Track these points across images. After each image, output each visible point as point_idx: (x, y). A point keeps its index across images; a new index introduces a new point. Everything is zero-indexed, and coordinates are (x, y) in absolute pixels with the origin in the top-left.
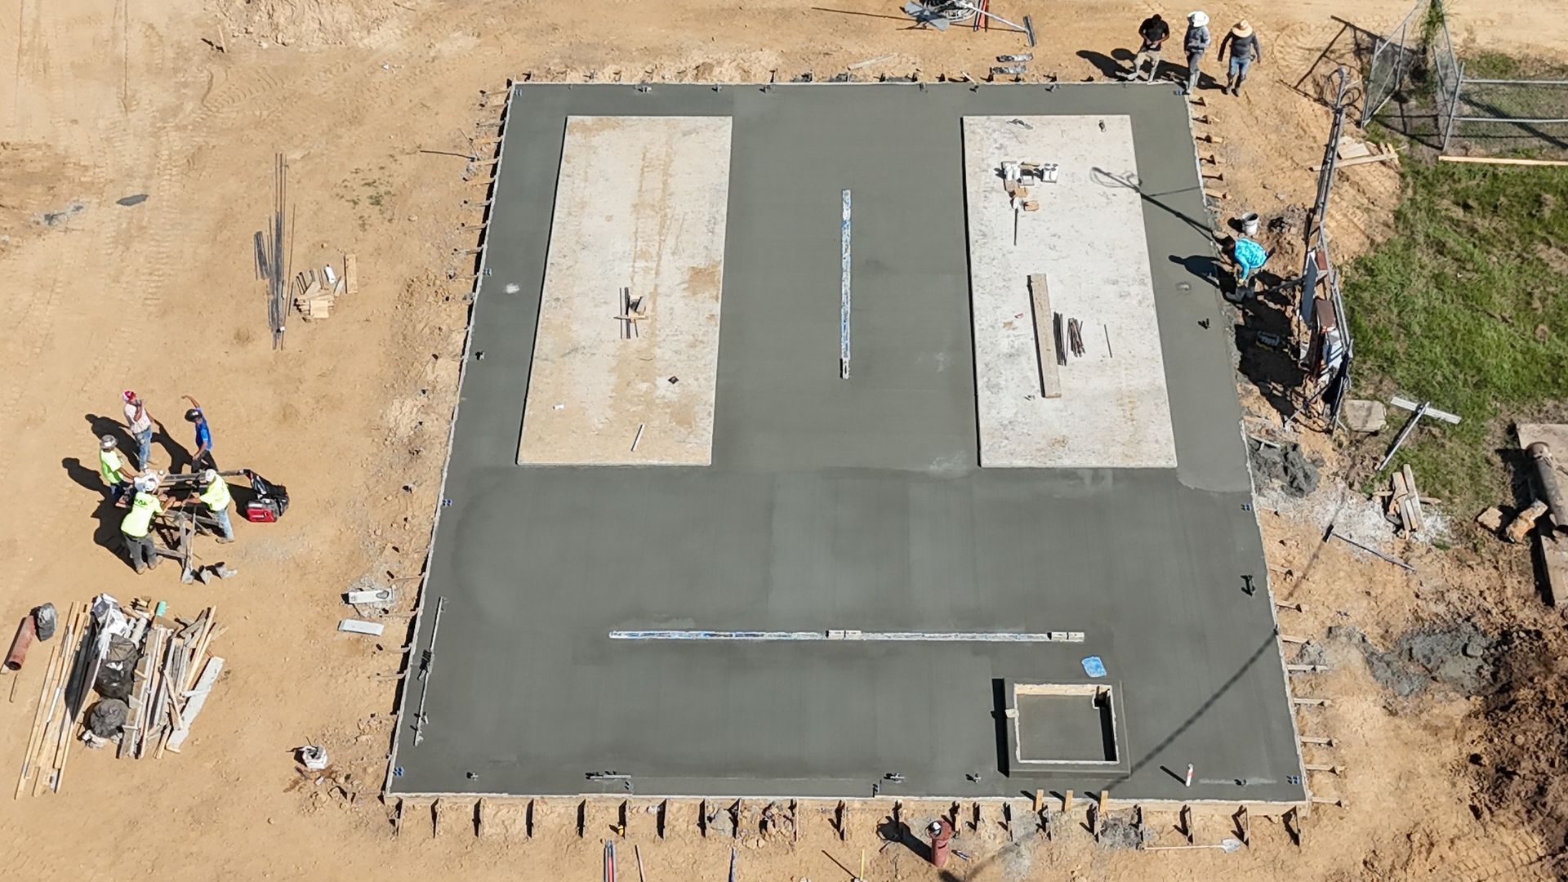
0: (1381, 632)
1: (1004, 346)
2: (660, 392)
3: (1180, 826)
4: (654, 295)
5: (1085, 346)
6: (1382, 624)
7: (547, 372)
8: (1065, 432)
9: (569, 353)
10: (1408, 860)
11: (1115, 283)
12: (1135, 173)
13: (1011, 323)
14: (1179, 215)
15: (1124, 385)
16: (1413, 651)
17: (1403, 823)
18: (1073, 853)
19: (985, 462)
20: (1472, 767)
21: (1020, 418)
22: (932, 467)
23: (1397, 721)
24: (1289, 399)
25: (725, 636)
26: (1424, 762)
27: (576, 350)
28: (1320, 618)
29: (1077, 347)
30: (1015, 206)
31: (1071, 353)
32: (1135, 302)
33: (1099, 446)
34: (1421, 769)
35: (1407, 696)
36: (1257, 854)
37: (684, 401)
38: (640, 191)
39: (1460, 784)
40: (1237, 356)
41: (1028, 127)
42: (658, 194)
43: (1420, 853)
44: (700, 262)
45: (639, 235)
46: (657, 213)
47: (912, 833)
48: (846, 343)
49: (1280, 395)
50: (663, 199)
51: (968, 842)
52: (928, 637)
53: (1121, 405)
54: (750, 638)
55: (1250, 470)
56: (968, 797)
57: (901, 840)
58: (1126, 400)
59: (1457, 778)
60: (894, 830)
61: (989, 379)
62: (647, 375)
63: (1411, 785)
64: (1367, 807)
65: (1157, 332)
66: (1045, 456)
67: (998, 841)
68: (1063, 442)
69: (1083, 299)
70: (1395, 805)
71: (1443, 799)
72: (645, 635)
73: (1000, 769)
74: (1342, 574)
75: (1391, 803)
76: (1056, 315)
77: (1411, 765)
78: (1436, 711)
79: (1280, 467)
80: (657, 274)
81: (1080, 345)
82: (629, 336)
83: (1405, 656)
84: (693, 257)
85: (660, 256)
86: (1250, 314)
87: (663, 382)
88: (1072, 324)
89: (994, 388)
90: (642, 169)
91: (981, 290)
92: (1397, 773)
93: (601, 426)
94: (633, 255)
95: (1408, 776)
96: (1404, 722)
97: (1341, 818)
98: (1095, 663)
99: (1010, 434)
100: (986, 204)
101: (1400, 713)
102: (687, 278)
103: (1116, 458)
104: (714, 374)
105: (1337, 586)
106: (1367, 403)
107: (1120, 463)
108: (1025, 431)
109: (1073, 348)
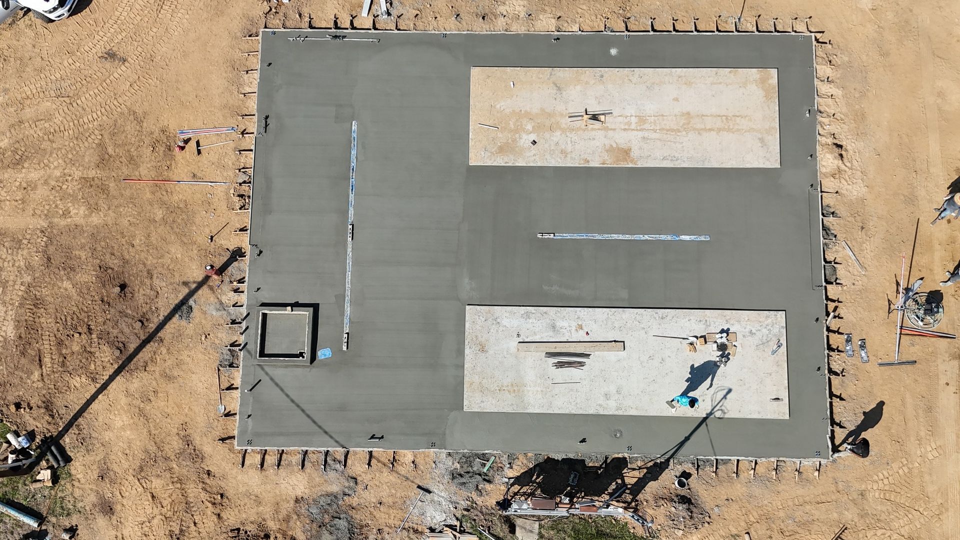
0: (354, 505)
1: (560, 323)
2: (524, 136)
3: (234, 386)
4: (607, 129)
5: (560, 369)
6: (358, 507)
7: (541, 76)
8: (491, 352)
9: (557, 86)
10: (207, 491)
11: (618, 392)
12: (727, 416)
13: (582, 329)
14: (687, 439)
15: (529, 388)
16: (338, 520)
17: (230, 493)
18: (220, 335)
19: (468, 307)
20: (262, 534)
21: (501, 329)
22: (466, 280)
23: (292, 502)
24: (531, 484)
25: (352, 176)
26: (267, 510)
27: (559, 89)
28: (363, 475)
29: (560, 365)
30: (690, 338)
31: (556, 361)
32: (600, 402)
33: (479, 369)
34: (262, 508)
35: (308, 510)
36: (215, 420)
37: (517, 149)
38: (703, 115)
39: (253, 526)
40: (559, 457)
41: (774, 352)
42: (699, 126)
43: (210, 497)
44: (635, 153)
45: (661, 118)
46: (681, 127)
47: (234, 263)
48: (568, 236)
49: (533, 479)
50: (695, 129)
51: (226, 287)
52: (349, 274)
53: (512, 385)
54: (351, 188)
55: (462, 451)
56: (247, 288)
57: (231, 257)
58: (517, 388)
59: (256, 526)
60: (237, 254)
61: (534, 313)
62: (538, 128)
63: (252, 502)
64: (239, 478)
65: (573, 412)
66: (472, 340)
67: (227, 301)
68: (483, 350)
69: (603, 373)
70: (241, 491)
71: (244, 516)
72: (354, 138)
73: (263, 303)
74: (394, 491)
75: (242, 489)
76: (589, 355)
77: (264, 503)
78: (298, 523)
79: (470, 469)
80: (625, 130)
81: (561, 366)
82: (570, 117)
83: (335, 515)
84: (640, 148)
85: (641, 130)
86: (599, 472)
87: (533, 137)
88: (581, 364)
89: (528, 316)
90: (724, 116)
91: (611, 313)
92: (260, 496)
93: (498, 106)
94: (641, 115)
95: (258, 501)
96: (291, 505)
97: (234, 464)
98: (328, 354)
99: (489, 322)
100: (693, 321)
101: (297, 505)
102: (620, 146)
103: (470, 377)
104: (539, 164)
105: (385, 487)
106: (537, 531)
107: (466, 379)
108: (492, 331)
109: (559, 362)
